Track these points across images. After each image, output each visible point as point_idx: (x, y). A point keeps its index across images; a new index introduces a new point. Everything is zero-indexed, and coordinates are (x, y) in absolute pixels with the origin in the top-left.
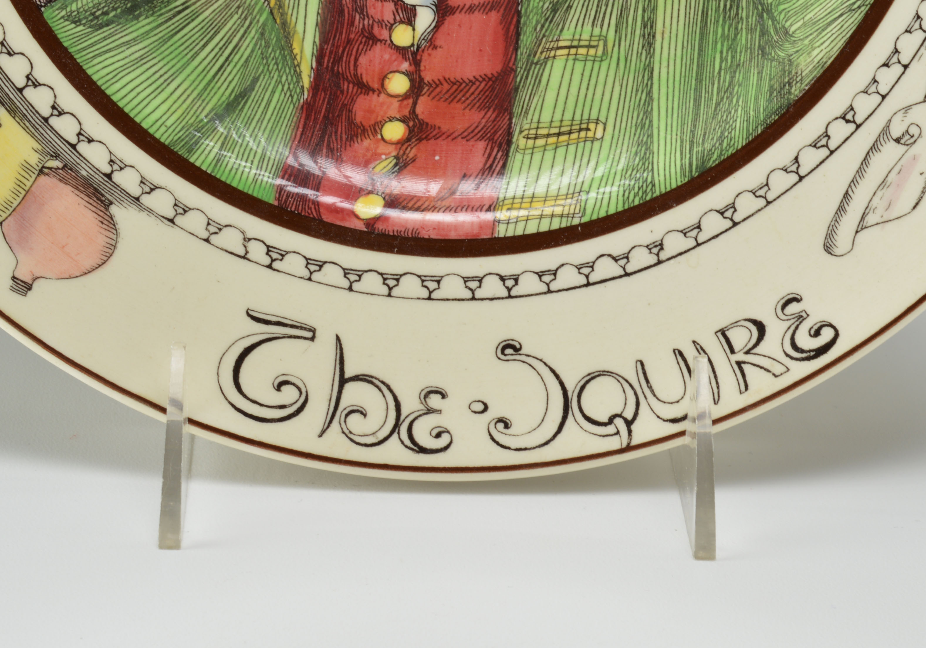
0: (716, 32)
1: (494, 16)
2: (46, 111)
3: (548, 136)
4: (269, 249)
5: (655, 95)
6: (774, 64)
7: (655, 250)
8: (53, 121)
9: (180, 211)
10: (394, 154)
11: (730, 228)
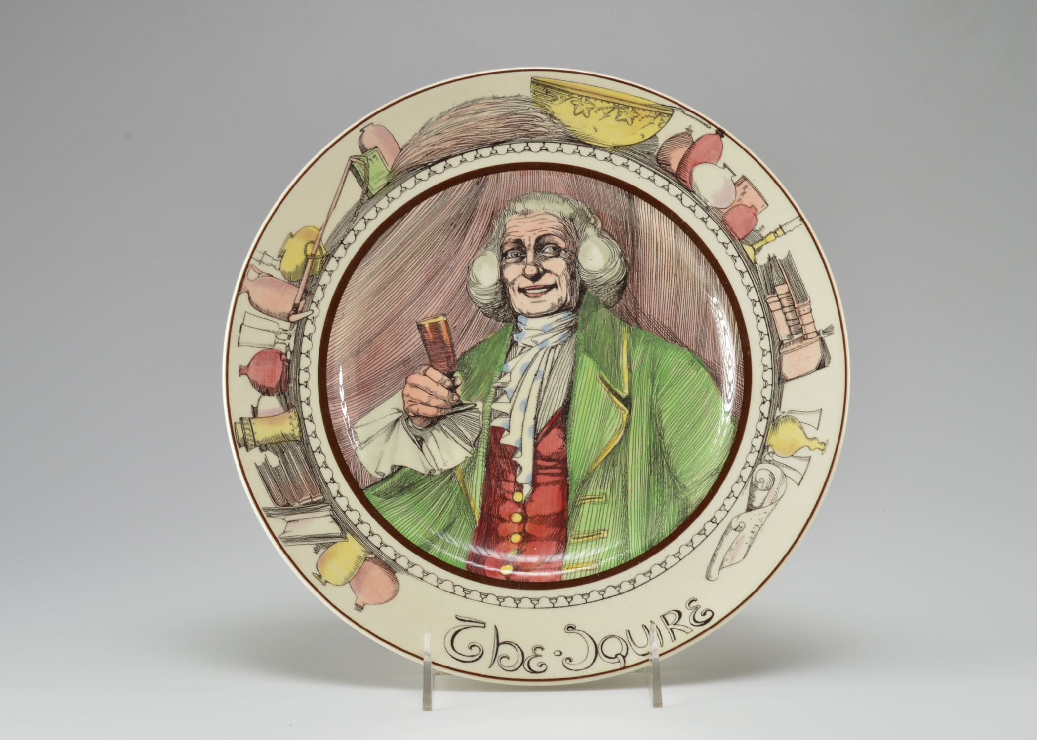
0: (654, 489)
1: (557, 487)
2: (367, 534)
3: (584, 537)
4: (464, 589)
5: (629, 518)
6: (680, 500)
7: (632, 583)
8: (370, 538)
9: (425, 574)
10: (516, 548)
11: (664, 572)
